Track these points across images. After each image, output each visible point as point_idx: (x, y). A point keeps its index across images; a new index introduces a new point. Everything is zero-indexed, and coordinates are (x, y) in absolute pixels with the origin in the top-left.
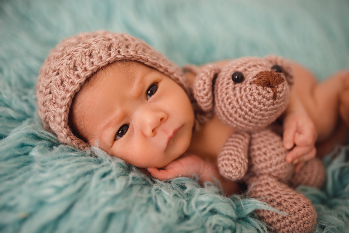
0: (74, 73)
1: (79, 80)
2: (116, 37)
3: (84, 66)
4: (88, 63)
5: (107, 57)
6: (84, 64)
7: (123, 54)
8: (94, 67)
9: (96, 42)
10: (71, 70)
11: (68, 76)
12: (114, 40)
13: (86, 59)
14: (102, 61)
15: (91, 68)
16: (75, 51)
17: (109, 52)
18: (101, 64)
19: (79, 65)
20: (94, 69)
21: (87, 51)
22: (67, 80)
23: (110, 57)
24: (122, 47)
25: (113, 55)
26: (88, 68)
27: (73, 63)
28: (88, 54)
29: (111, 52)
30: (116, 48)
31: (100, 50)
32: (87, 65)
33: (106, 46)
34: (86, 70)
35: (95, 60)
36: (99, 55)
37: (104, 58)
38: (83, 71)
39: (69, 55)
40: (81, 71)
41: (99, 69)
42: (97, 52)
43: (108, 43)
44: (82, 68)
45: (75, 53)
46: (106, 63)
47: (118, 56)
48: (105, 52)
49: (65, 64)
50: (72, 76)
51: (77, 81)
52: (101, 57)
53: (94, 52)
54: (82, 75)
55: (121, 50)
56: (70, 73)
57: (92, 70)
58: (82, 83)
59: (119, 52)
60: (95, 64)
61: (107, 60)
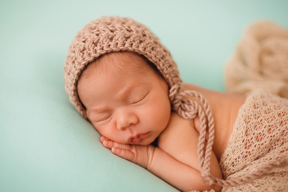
0: (94, 47)
1: (95, 54)
2: (137, 31)
3: (103, 45)
4: (106, 44)
5: (122, 45)
6: (103, 44)
7: (134, 48)
8: (109, 49)
9: (121, 29)
10: (93, 44)
11: (89, 47)
12: (134, 33)
13: (106, 41)
14: (117, 47)
15: (106, 49)
16: (104, 31)
17: (125, 42)
18: (114, 49)
19: (100, 43)
20: (108, 50)
21: (110, 35)
22: (87, 50)
23: (124, 46)
24: (136, 42)
25: (126, 45)
26: (104, 48)
27: (97, 39)
28: (110, 37)
29: (126, 43)
30: (131, 41)
31: (119, 38)
32: (105, 46)
33: (126, 36)
34: (102, 49)
35: (112, 44)
36: (116, 42)
37: (119, 45)
38: (100, 49)
39: (98, 31)
40: (99, 48)
41: (112, 52)
42: (117, 39)
43: (128, 34)
44: (100, 46)
45: (103, 32)
46: (119, 50)
47: (130, 48)
48: (121, 41)
49: (92, 37)
50: (91, 49)
51: (93, 55)
52: (117, 44)
53: (114, 38)
54: (99, 52)
55: (134, 44)
56: (91, 46)
57: (107, 51)
58: (96, 57)
59: (132, 44)
60: (110, 47)
61: (121, 48)
